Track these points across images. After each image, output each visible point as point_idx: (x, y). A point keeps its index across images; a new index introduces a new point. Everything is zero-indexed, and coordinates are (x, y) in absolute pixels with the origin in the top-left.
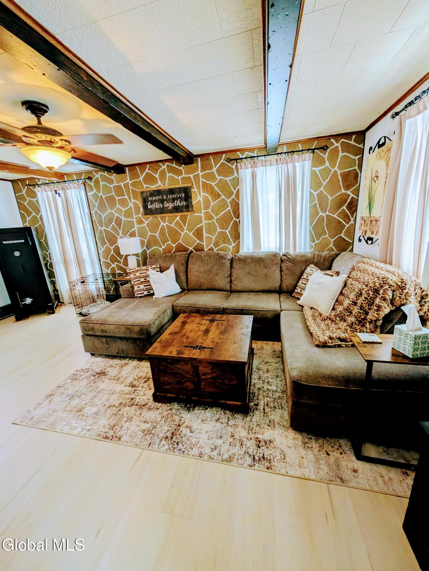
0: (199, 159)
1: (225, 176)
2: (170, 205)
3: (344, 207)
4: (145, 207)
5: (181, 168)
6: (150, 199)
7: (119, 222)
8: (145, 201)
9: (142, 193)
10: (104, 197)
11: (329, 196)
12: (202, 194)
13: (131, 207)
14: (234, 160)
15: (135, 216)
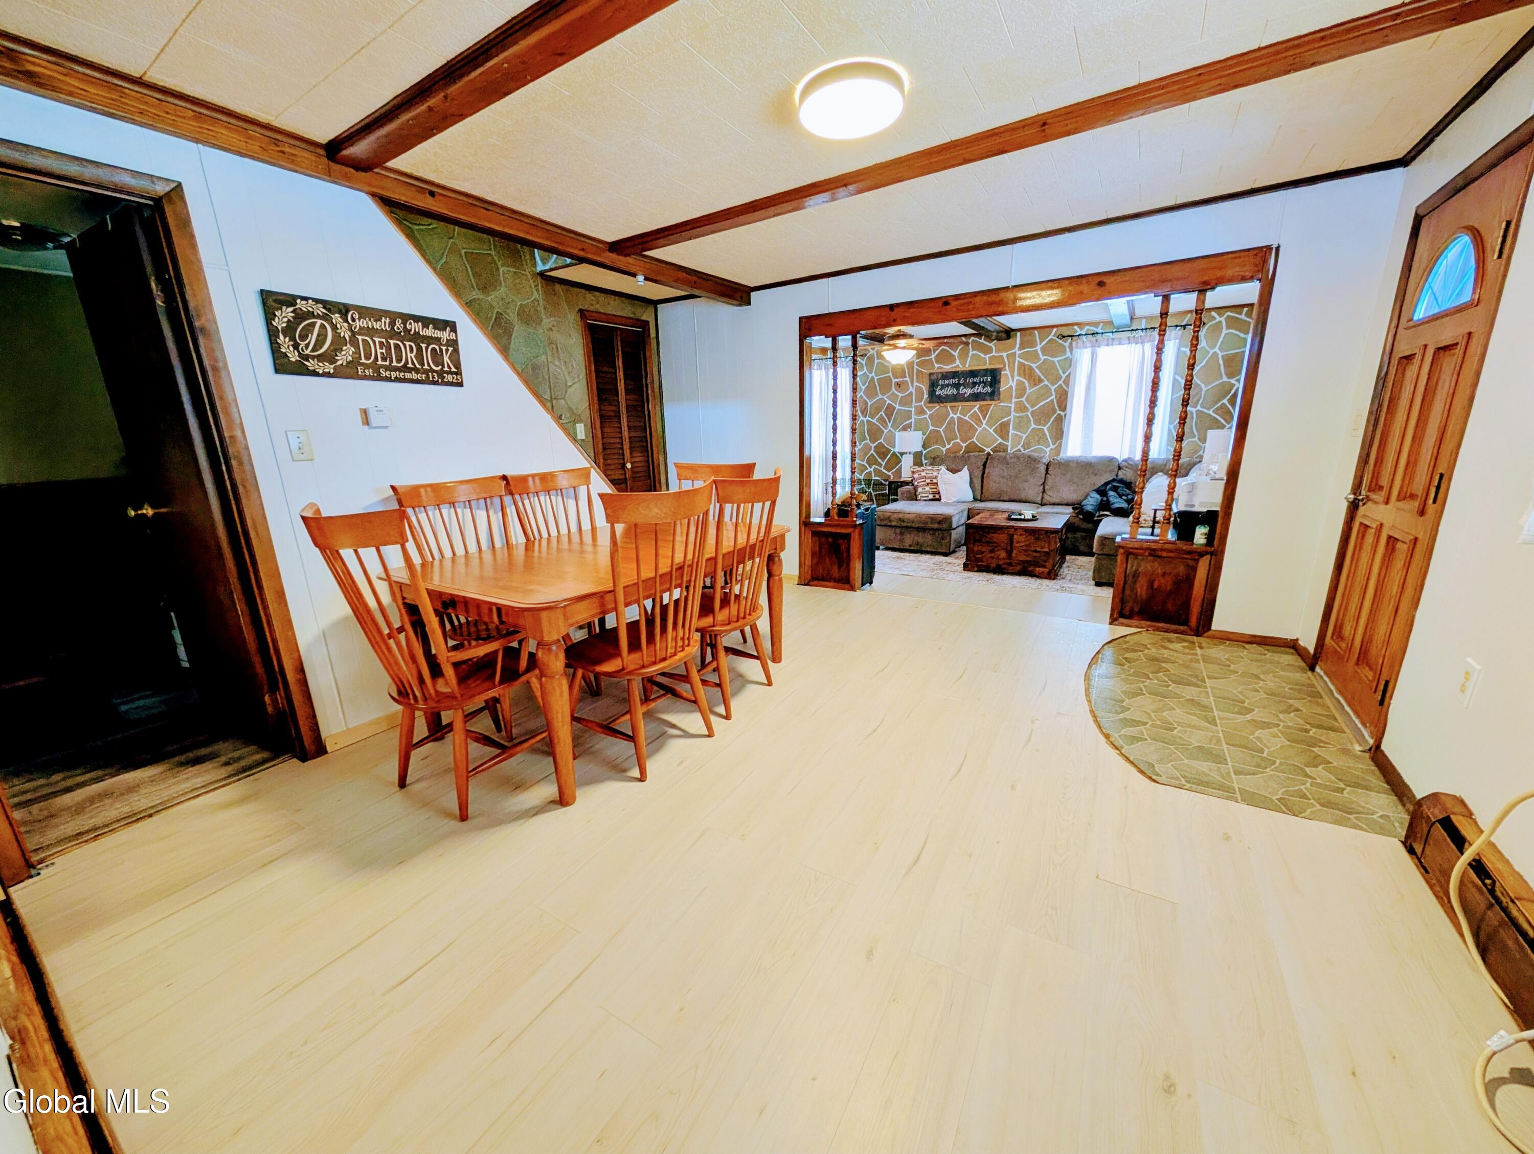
0: (1019, 334)
1: (1052, 356)
2: (968, 391)
3: (1225, 401)
4: (932, 393)
5: (991, 345)
6: (940, 382)
7: (890, 410)
8: (933, 385)
9: (931, 374)
10: (876, 378)
11: (1203, 386)
12: (1016, 378)
13: (911, 393)
14: (1069, 336)
15: (914, 404)
